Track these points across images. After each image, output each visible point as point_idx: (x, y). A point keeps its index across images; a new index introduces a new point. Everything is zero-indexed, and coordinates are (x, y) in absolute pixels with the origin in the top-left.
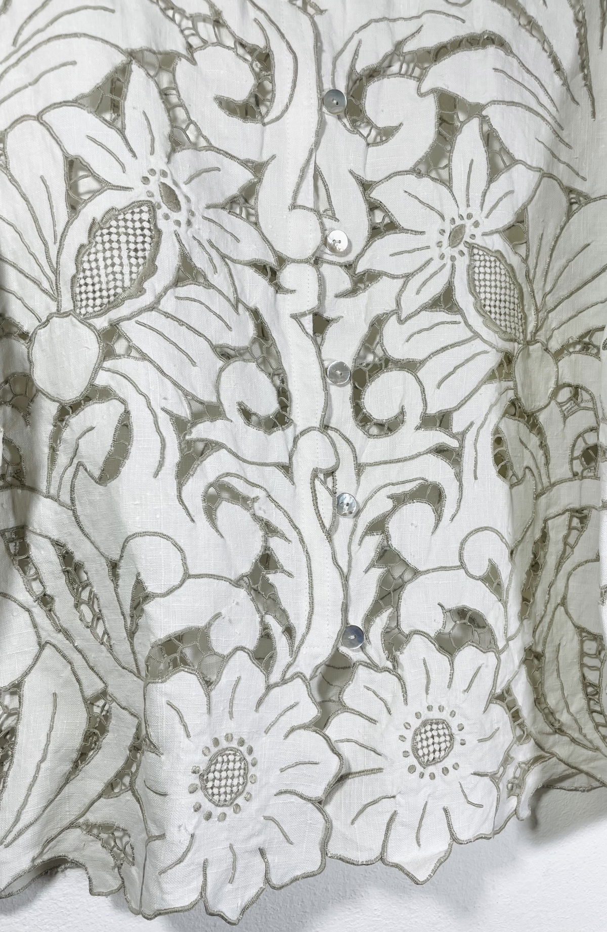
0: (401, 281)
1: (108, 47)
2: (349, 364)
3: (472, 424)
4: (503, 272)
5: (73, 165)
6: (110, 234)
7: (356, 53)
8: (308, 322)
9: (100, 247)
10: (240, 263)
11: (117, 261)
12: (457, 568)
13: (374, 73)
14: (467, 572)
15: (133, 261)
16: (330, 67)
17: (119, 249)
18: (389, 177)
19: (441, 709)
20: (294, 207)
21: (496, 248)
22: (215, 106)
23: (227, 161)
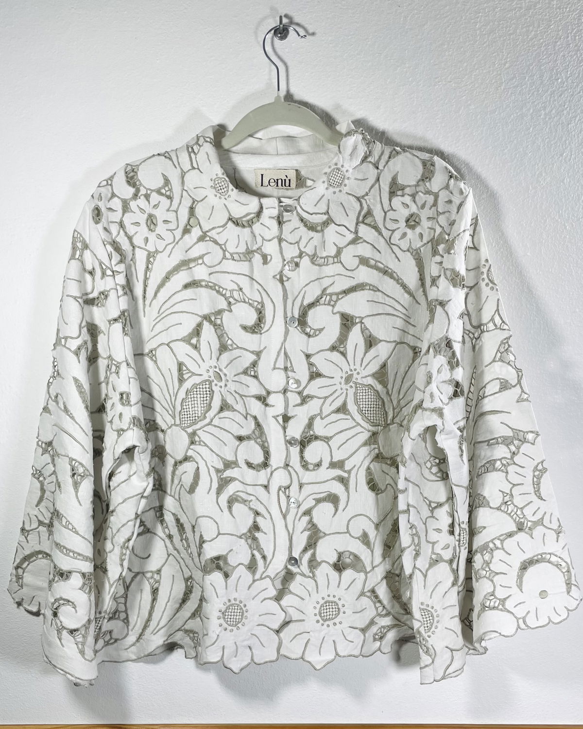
0: (323, 400)
1: (194, 315)
2: (299, 438)
3: (355, 466)
4: (372, 394)
5: (180, 365)
6: (194, 394)
7: (304, 297)
8: (280, 419)
9: (190, 400)
10: (249, 396)
11: (196, 405)
12: (345, 533)
13: (312, 305)
14: (350, 535)
15: (202, 405)
16: (291, 305)
17: (197, 401)
18: (318, 352)
19: (334, 596)
20: (274, 368)
21: (369, 383)
22: (240, 328)
23: (245, 352)
